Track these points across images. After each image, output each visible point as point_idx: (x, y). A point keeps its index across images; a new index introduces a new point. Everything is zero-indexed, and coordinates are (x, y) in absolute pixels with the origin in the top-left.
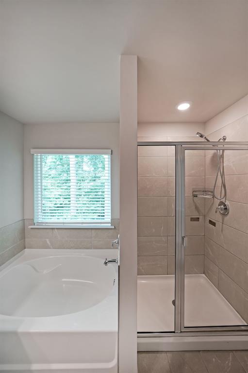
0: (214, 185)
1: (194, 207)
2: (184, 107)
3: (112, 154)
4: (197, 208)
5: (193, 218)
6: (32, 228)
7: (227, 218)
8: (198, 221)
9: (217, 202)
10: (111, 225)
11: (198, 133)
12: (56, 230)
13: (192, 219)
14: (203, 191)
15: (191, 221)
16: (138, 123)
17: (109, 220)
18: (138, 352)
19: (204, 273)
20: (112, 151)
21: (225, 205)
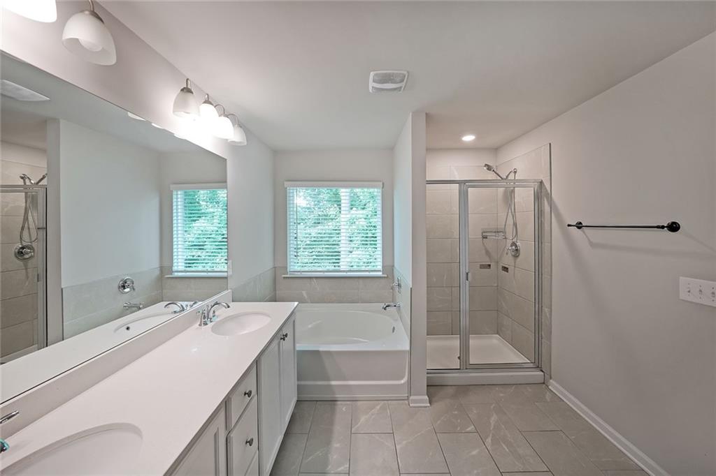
0: (504, 224)
1: (484, 252)
2: (468, 138)
3: (383, 187)
4: (487, 252)
5: (483, 265)
6: (284, 277)
7: (519, 259)
8: (490, 268)
9: (509, 242)
10: (383, 274)
11: (486, 165)
12: (314, 280)
13: (482, 267)
14: (495, 232)
15: (481, 268)
16: (427, 150)
17: (380, 268)
18: (428, 386)
19: (498, 333)
20: (383, 184)
21: (516, 246)
